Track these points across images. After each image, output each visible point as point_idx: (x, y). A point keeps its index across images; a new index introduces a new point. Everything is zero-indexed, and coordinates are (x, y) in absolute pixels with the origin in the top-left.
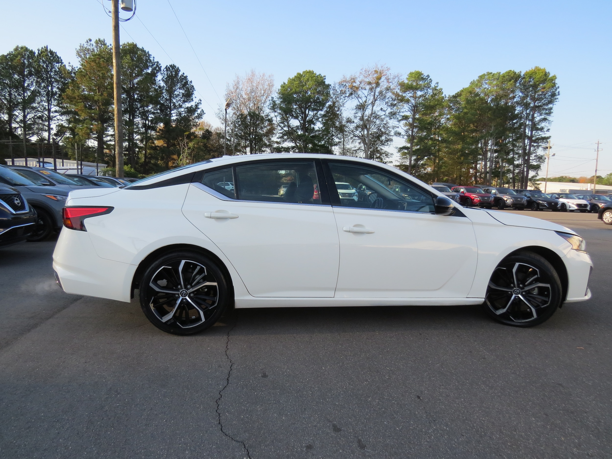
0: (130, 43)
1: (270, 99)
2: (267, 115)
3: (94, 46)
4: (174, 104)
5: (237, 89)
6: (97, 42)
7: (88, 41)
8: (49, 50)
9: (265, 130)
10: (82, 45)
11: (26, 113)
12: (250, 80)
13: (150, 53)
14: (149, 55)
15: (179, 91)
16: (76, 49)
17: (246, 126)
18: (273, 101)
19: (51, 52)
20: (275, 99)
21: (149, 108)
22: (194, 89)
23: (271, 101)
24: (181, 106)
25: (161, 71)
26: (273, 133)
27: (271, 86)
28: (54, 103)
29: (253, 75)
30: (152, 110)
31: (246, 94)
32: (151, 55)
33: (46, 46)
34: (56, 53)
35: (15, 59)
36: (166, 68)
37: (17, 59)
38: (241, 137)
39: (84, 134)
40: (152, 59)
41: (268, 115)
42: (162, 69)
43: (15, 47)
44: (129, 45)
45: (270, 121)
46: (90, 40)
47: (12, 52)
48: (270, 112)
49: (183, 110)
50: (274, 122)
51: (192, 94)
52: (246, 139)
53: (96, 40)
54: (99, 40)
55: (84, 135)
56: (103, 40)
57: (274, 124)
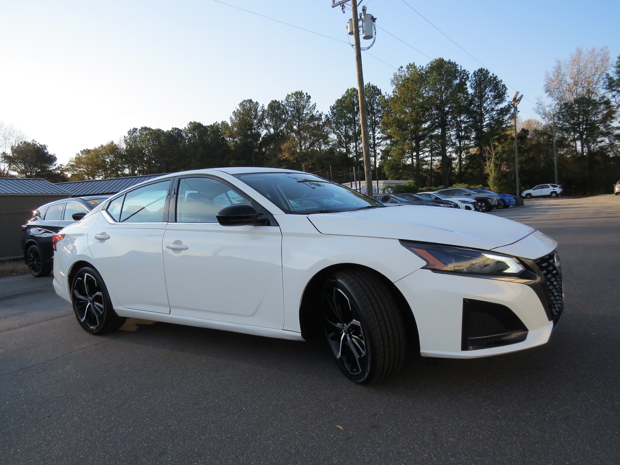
0: (436, 59)
1: (604, 76)
2: (601, 97)
3: (405, 72)
4: (485, 108)
5: (558, 76)
6: (408, 68)
7: (400, 68)
8: (371, 86)
9: (600, 116)
10: (395, 74)
11: (357, 144)
12: (575, 61)
13: (457, 63)
14: (456, 65)
15: (490, 94)
16: (391, 79)
17: (573, 115)
18: (608, 79)
19: (374, 87)
20: (611, 75)
21: (462, 118)
22: (505, 87)
23: (605, 79)
24: (493, 110)
25: (469, 78)
26: (613, 118)
27: (605, 60)
28: (378, 130)
29: (579, 53)
30: (465, 120)
31: (571, 78)
32: (458, 65)
33: (368, 83)
34: (376, 87)
35: (346, 100)
36: (474, 73)
37: (347, 100)
38: (567, 130)
39: (397, 154)
40: (459, 69)
41: (603, 97)
42: (470, 76)
43: (346, 91)
44: (437, 61)
45: (607, 103)
46: (402, 67)
47: (344, 95)
48: (606, 93)
49: (494, 113)
50: (613, 103)
51: (504, 94)
52: (575, 131)
53: (407, 65)
54: (410, 64)
55: (397, 156)
56: (413, 63)
57: (612, 106)
